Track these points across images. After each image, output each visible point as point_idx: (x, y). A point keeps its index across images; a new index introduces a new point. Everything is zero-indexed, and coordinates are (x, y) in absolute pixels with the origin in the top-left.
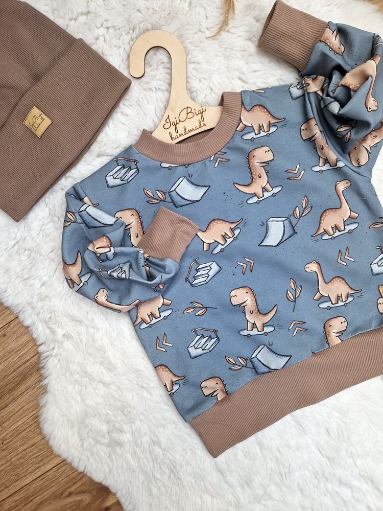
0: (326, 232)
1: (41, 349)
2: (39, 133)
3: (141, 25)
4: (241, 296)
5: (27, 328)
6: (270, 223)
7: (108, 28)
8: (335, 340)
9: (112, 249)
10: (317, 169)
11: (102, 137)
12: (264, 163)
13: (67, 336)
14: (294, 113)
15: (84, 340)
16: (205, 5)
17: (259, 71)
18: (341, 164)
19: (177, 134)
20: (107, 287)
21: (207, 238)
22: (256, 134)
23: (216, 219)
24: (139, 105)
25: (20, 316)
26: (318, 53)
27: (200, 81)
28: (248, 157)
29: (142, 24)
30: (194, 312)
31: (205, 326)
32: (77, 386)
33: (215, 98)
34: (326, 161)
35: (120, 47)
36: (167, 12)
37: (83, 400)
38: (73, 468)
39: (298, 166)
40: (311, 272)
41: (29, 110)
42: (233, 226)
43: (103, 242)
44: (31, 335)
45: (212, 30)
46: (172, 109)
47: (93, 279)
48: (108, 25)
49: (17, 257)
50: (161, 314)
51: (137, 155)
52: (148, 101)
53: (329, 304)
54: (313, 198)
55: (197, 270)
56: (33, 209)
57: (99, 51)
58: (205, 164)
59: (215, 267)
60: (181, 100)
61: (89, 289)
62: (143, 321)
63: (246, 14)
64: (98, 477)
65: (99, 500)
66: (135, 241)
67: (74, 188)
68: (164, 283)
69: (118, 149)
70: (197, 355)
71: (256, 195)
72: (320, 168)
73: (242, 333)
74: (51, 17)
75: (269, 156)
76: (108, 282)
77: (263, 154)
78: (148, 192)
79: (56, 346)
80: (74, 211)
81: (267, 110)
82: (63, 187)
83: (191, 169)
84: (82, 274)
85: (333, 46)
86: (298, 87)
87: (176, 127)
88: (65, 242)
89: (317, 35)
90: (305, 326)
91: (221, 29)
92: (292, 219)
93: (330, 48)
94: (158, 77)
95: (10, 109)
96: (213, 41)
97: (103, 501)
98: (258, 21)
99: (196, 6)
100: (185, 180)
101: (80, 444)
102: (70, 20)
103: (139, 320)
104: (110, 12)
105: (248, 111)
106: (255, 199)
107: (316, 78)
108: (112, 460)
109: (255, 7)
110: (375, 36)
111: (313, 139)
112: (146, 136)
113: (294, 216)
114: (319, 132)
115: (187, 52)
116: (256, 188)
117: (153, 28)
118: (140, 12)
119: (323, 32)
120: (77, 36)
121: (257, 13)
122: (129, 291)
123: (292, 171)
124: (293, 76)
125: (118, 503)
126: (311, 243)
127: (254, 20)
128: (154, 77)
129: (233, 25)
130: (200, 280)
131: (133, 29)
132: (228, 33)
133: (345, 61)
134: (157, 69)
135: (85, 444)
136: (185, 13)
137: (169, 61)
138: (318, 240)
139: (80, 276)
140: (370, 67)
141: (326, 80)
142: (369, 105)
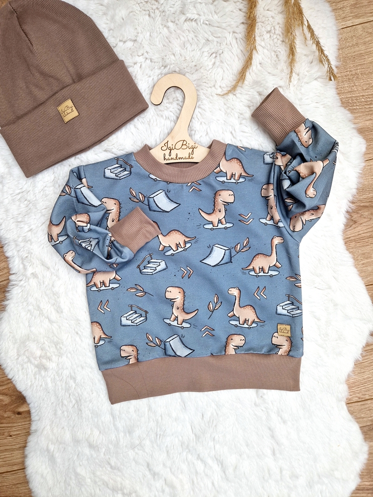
0: (254, 269)
1: (12, 277)
2: (67, 119)
3: (172, 66)
4: (174, 293)
5: (7, 258)
6: (215, 248)
7: (146, 59)
8: (231, 350)
9: (89, 225)
10: (264, 221)
11: (114, 138)
12: (225, 202)
13: (34, 275)
14: (260, 173)
15: (46, 283)
16: (225, 69)
17: (247, 133)
18: (281, 225)
19: (169, 157)
20: (76, 251)
21: (165, 241)
22: (227, 179)
23: (177, 230)
24: (149, 124)
25: (4, 247)
26: (290, 140)
27: (201, 123)
28: (216, 194)
29: (174, 65)
30: (135, 293)
31: (140, 306)
32: (29, 314)
33: (207, 141)
34: (272, 218)
35: (150, 77)
36: (194, 64)
37: (30, 327)
38: (4, 374)
39: (250, 214)
40: (232, 295)
41: (65, 100)
42: (187, 240)
43: (84, 218)
44: (8, 265)
45: (223, 89)
46: (172, 137)
47: (67, 241)
48: (147, 56)
49: (18, 203)
50: (110, 285)
51: (134, 162)
52: (157, 124)
53: (236, 323)
54: (253, 242)
55: (149, 263)
56: (42, 172)
57: (133, 75)
58: (182, 186)
59: (163, 266)
60: (181, 134)
61: (62, 247)
62: (95, 285)
63: (253, 87)
64: (21, 387)
65: (16, 405)
66: (110, 224)
67: (78, 168)
68: (118, 264)
69: (122, 151)
70: (127, 324)
71: (212, 223)
72: (266, 222)
73: (165, 320)
74: (106, 34)
75: (231, 199)
76: (77, 248)
77: (226, 196)
78: (133, 191)
79: (24, 279)
80: (71, 186)
81: (242, 165)
82: (71, 165)
83: (171, 186)
84: (61, 234)
85: (302, 138)
86: (271, 156)
87: (170, 152)
88: (57, 206)
89: (295, 125)
90: (213, 333)
91: (230, 92)
92: (233, 250)
93: (299, 139)
94: (171, 109)
95: (51, 93)
96: (221, 98)
97: (18, 406)
98: (260, 94)
99: (218, 67)
100: (163, 193)
101: (16, 358)
102: (120, 41)
103: (92, 283)
104: (152, 47)
105: (227, 161)
106: (210, 226)
107: (285, 155)
108: (35, 378)
109: (262, 84)
110: (336, 143)
111: (267, 198)
112: (146, 149)
113: (235, 249)
114: (273, 196)
115: (198, 99)
116: (214, 218)
117: (180, 71)
118: (174, 56)
119: (299, 125)
120: (121, 57)
121: (261, 90)
122: (90, 260)
123: (244, 216)
124: (271, 145)
125: (29, 412)
126: (240, 274)
127: (258, 94)
128: (167, 108)
129: (240, 92)
130: (149, 270)
131: (165, 67)
132: (234, 96)
133: (309, 152)
134: (172, 103)
135: (20, 359)
136: (208, 69)
137: (182, 100)
138: (245, 274)
139: (59, 235)
140: (319, 166)
141: (291, 159)
142: (308, 193)
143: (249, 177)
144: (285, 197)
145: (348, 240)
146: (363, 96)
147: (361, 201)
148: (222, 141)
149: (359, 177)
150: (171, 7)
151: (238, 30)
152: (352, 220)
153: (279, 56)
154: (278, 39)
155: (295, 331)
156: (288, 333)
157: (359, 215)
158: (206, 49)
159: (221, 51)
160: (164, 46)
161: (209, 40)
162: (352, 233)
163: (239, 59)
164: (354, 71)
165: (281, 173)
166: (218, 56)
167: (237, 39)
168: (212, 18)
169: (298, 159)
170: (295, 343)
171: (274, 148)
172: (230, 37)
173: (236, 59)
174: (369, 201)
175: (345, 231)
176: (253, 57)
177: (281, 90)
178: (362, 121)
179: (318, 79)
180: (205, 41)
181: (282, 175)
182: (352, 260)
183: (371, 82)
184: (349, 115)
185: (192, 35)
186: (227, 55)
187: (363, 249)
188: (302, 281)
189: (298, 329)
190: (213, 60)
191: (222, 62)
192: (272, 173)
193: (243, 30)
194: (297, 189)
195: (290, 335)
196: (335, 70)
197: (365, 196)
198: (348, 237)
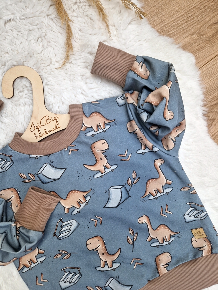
0: (151, 194)
4: (95, 244)
6: (111, 191)
8: (163, 270)
10: (140, 152)
12: (102, 151)
14: (120, 115)
17: (95, 88)
18: (156, 149)
19: (40, 135)
21: (67, 204)
22: (95, 132)
23: (73, 190)
24: (12, 116)
26: (130, 79)
27: (54, 97)
28: (91, 147)
29: (10, 61)
30: (62, 257)
31: (71, 266)
33: (65, 108)
34: (146, 147)
36: (26, 53)
39: (127, 151)
40: (143, 223)
42: (85, 194)
45: (59, 62)
46: (35, 118)
50: (38, 260)
51: (11, 152)
52: (18, 113)
53: (157, 244)
54: (140, 172)
55: (62, 227)
58: (61, 153)
59: (75, 224)
62: (25, 266)
63: (82, 51)
66: (15, 210)
70: (66, 287)
71: (100, 171)
72: (143, 151)
73: (97, 269)
75: (106, 147)
77: (101, 146)
78: (22, 175)
81: (102, 115)
83: (52, 158)
85: (140, 73)
86: (122, 98)
87: (39, 130)
89: (129, 65)
90: (142, 261)
91: (65, 62)
92: (127, 186)
93: (138, 75)
94: (24, 96)
96: (61, 70)
98: (91, 54)
99: (47, 47)
100: (48, 165)
103: (22, 266)
105: (88, 117)
106: (99, 174)
107: (133, 92)
109: (88, 46)
110: (170, 65)
112: (17, 138)
113: (128, 184)
114: (138, 129)
115: (42, 78)
116: (100, 167)
118: (8, 54)
121: (90, 50)
123: (122, 156)
124: (118, 90)
126: (141, 203)
127: (89, 54)
128: (21, 97)
129: (74, 59)
130: (64, 234)
131: (5, 65)
132: (71, 64)
133: (151, 82)
134: (23, 91)
136: (39, 52)
137: (30, 85)
138: (145, 201)
140: (165, 90)
141: (139, 94)
142: (167, 116)
143: (112, 122)
144: (148, 127)
145: (214, 136)
146: (173, 21)
147: (210, 101)
148: (78, 103)
149: (200, 84)
151: (50, 12)
152: (210, 121)
153: (92, 18)
154: (85, 5)
155: (209, 231)
156: (203, 235)
157: (214, 113)
158: (31, 38)
159: (44, 34)
161: (31, 29)
163: (61, 34)
164: (157, 5)
165: (136, 109)
166: (44, 39)
167: (52, 19)
168: (25, 12)
169: (145, 91)
170: (213, 241)
171: (122, 91)
172: (46, 21)
173: (59, 34)
174: (216, 99)
175: (209, 132)
176: (72, 27)
177: (105, 43)
178: (181, 40)
179: (132, 23)
180: (28, 32)
181: (138, 110)
183: (174, 8)
184: (170, 40)
185: (15, 32)
186: (50, 35)
188: (195, 188)
189: (210, 229)
190: (41, 44)
192: (129, 112)
193: (54, 10)
194: (156, 117)
195: (206, 236)
197: (211, 97)
198: (214, 133)
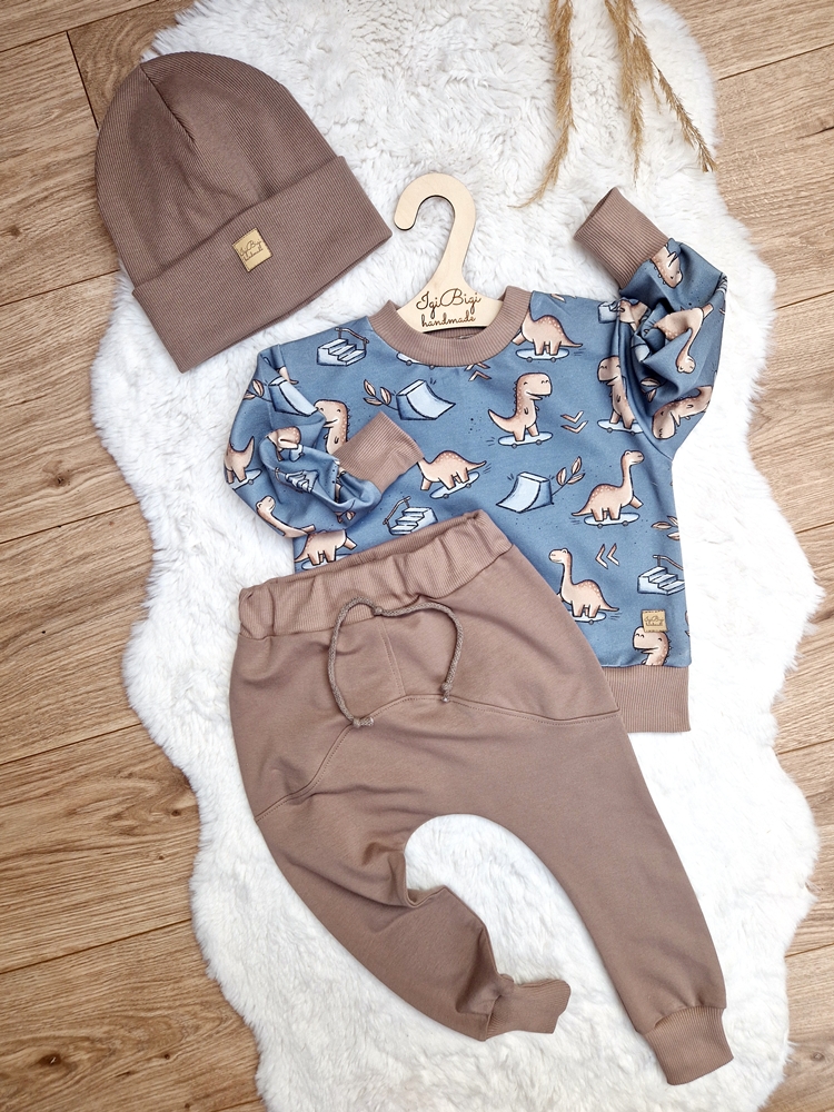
0: (593, 514)
1: (157, 556)
2: (250, 265)
3: (428, 162)
5: (148, 521)
6: (520, 479)
7: (383, 151)
9: (300, 446)
10: (606, 425)
11: (331, 294)
12: (536, 395)
13: (199, 549)
14: (595, 341)
15: (221, 562)
16: (521, 162)
17: (567, 270)
18: (636, 429)
19: (431, 320)
20: (277, 495)
22: (536, 354)
23: (451, 452)
24: (392, 266)
25: (142, 502)
26: (644, 276)
27: (484, 258)
28: (518, 381)
29: (431, 160)
32: (191, 622)
33: (496, 289)
34: (620, 419)
35: (390, 182)
36: (467, 155)
37: (194, 644)
38: (149, 737)
39: (581, 413)
40: (556, 562)
41: (248, 231)
42: (470, 467)
43: (291, 434)
44: (150, 534)
45: (520, 197)
46: (436, 284)
47: (262, 480)
48: (384, 148)
49: (166, 420)
51: (370, 333)
52: (406, 264)
54: (589, 463)
55: (404, 513)
56: (207, 362)
57: (362, 181)
58: (457, 372)
59: (429, 518)
60: (450, 277)
61: (253, 492)
62: (310, 559)
63: (572, 190)
64: (180, 758)
65: (169, 797)
66: (331, 446)
67: (271, 349)
68: (354, 513)
69: (346, 316)
71: (514, 435)
72: (610, 426)
74: (310, 114)
75: (546, 389)
76: (280, 490)
77: (536, 385)
78: (369, 386)
79: (181, 558)
80: (264, 382)
81: (562, 327)
82: (258, 345)
83: (437, 373)
85: (664, 273)
86: (612, 308)
87: (433, 311)
88: (240, 419)
89: (650, 251)
91: (532, 200)
92: (553, 482)
93: (660, 274)
94: (430, 237)
95: (222, 221)
96: (517, 213)
97: (175, 799)
98: (585, 202)
99: (508, 159)
100: (424, 385)
101: (171, 704)
102: (336, 123)
103: (305, 556)
104: (391, 131)
105: (534, 321)
106: (511, 441)
107: (637, 304)
108: (207, 741)
109: (587, 184)
110: (722, 277)
111: (610, 384)
112: (390, 310)
113: (557, 479)
114: (620, 377)
115: (477, 215)
116: (517, 426)
117: (442, 170)
118: (432, 144)
119: (657, 250)
120: (339, 151)
121: (585, 194)
122: (304, 510)
123: (570, 418)
124: (610, 289)
125: (196, 809)
126: (568, 524)
127: (581, 202)
128: (424, 236)
129: (549, 199)
130: (404, 527)
131: (416, 164)
132: (540, 208)
133: (678, 294)
134: (431, 226)
135: (178, 705)
136: (491, 164)
137: (450, 219)
138: (578, 522)
139: (246, 470)
140: (696, 317)
141: (647, 310)
142: (681, 365)
143: (574, 348)
144: (641, 376)
145: (757, 451)
146: (766, 194)
147: (776, 380)
148: (522, 288)
149: (769, 338)
150: (421, 60)
151: (539, 94)
152: (762, 416)
153: (613, 135)
154: (610, 105)
155: (674, 620)
156: (661, 624)
157: (774, 406)
158: (486, 129)
159: (513, 131)
160: (413, 127)
161: (491, 113)
162: (763, 438)
163: (545, 143)
164: (747, 152)
165: (631, 336)
166: (508, 140)
167: (538, 109)
168: (493, 75)
169: (660, 309)
170: (675, 642)
171: (616, 294)
172: (526, 107)
173: (540, 143)
174: (789, 379)
175: (750, 436)
176: (570, 138)
177: (621, 192)
178: (766, 238)
179: (685, 171)
180: (483, 116)
181: (634, 338)
182: (767, 487)
183: (778, 169)
184: (744, 230)
185: (459, 107)
186: (522, 138)
187: (786, 466)
188: (680, 529)
189: (678, 615)
190: (500, 148)
191: (514, 149)
192: (617, 337)
193: (549, 93)
194: (662, 360)
195: (664, 629)
196: (713, 153)
197: (781, 372)
198: (759, 445)
